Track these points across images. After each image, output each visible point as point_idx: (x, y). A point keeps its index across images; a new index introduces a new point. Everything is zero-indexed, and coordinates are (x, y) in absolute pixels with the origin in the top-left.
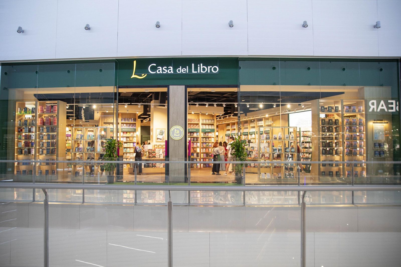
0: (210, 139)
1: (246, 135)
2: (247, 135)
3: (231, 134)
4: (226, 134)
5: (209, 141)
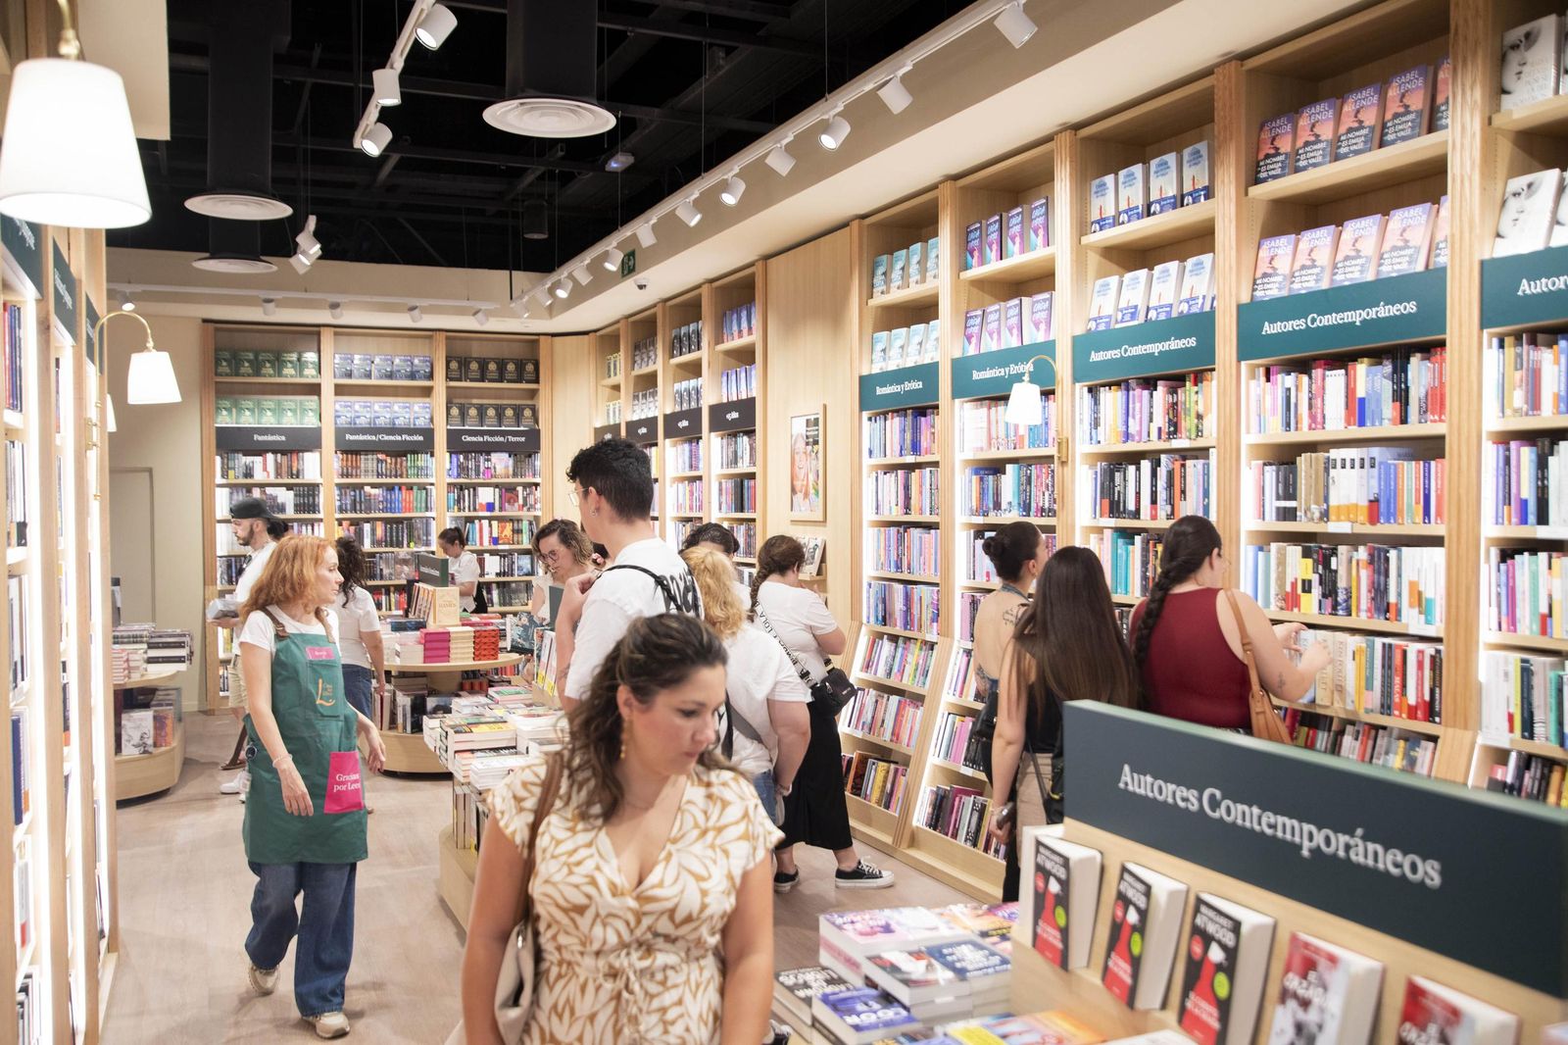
1: (1341, 360)
2: (1401, 351)
3: (961, 367)
4: (866, 384)
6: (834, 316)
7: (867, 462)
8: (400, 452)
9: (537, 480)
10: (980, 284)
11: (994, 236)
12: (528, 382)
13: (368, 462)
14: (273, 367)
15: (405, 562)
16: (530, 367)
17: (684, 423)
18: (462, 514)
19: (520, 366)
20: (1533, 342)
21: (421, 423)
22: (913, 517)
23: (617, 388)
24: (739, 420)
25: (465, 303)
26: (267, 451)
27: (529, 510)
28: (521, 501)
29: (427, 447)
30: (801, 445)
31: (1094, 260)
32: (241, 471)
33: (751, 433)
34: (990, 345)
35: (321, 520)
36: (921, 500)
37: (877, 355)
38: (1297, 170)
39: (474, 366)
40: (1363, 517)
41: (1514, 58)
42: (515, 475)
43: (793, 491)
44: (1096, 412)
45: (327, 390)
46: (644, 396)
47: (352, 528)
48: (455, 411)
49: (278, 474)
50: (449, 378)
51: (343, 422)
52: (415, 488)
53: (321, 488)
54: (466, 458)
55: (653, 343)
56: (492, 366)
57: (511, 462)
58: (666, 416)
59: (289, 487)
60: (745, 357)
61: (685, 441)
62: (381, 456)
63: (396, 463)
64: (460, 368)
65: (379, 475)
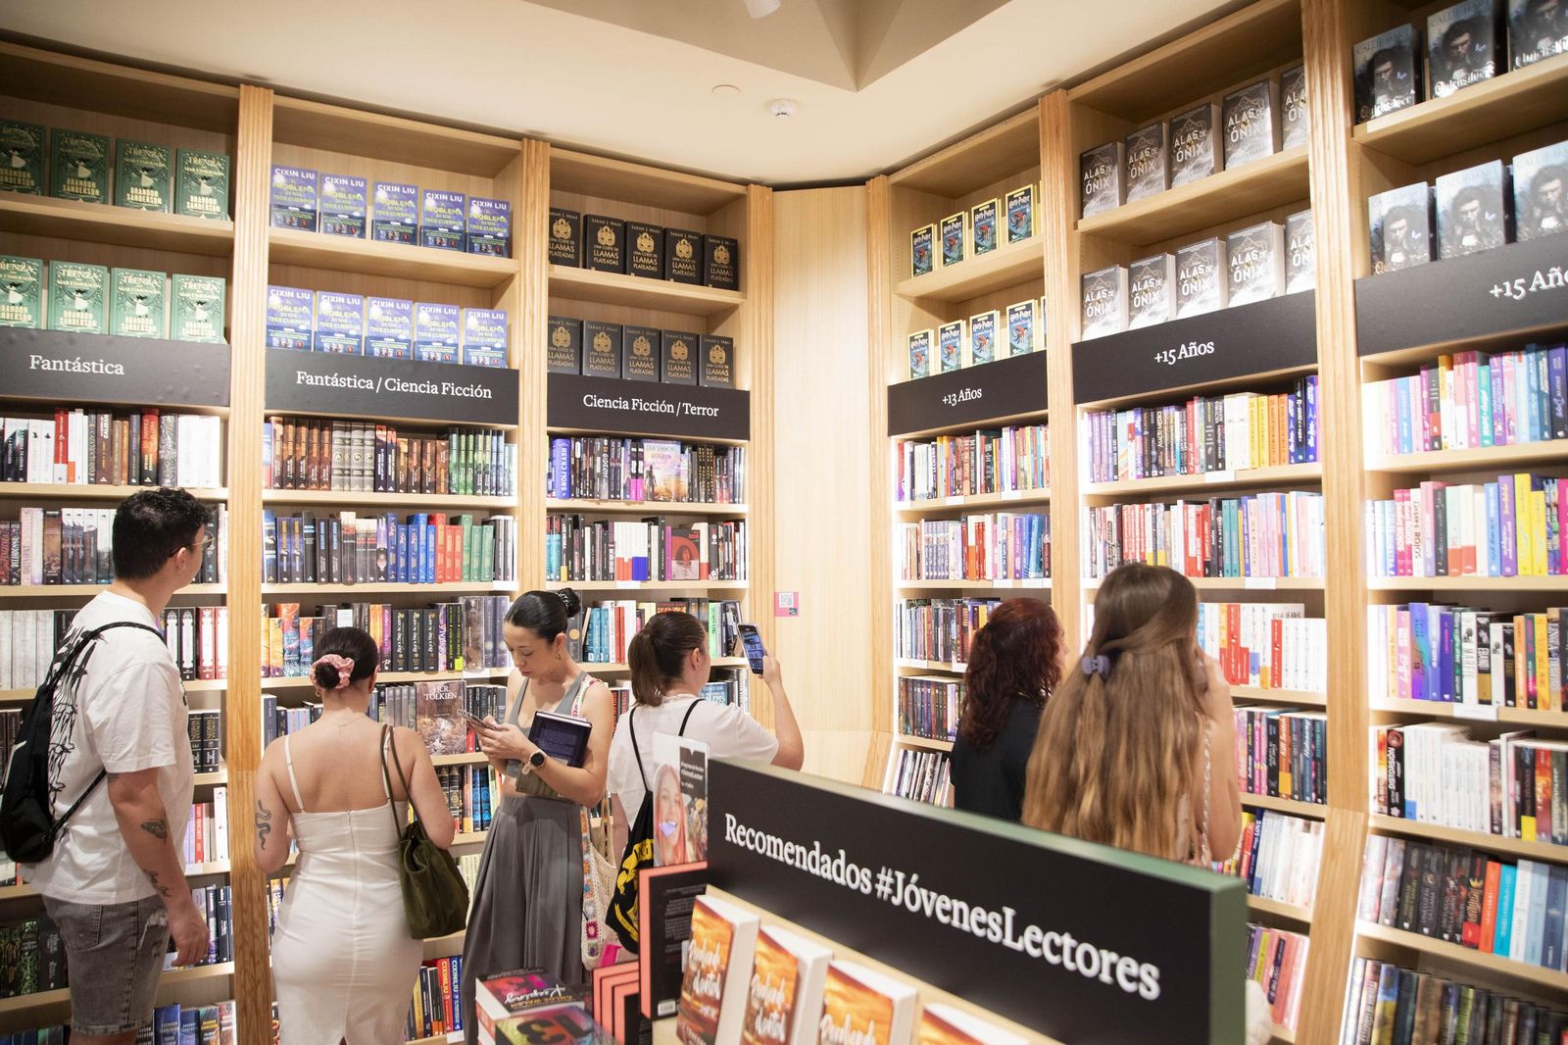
8: (430, 426)
9: (739, 508)
12: (718, 285)
13: (351, 450)
14: (98, 176)
15: (441, 708)
16: (721, 255)
19: (703, 247)
21: (484, 358)
26: (71, 407)
27: (720, 577)
28: (704, 558)
29: (500, 416)
35: (222, 600)
42: (692, 496)
45: (250, 260)
47: (306, 622)
49: (100, 470)
50: (552, 256)
51: (286, 339)
52: (467, 519)
53: (224, 513)
54: (589, 450)
57: (684, 462)
62: (385, 435)
63: (422, 455)
64: (574, 236)
65: (377, 483)
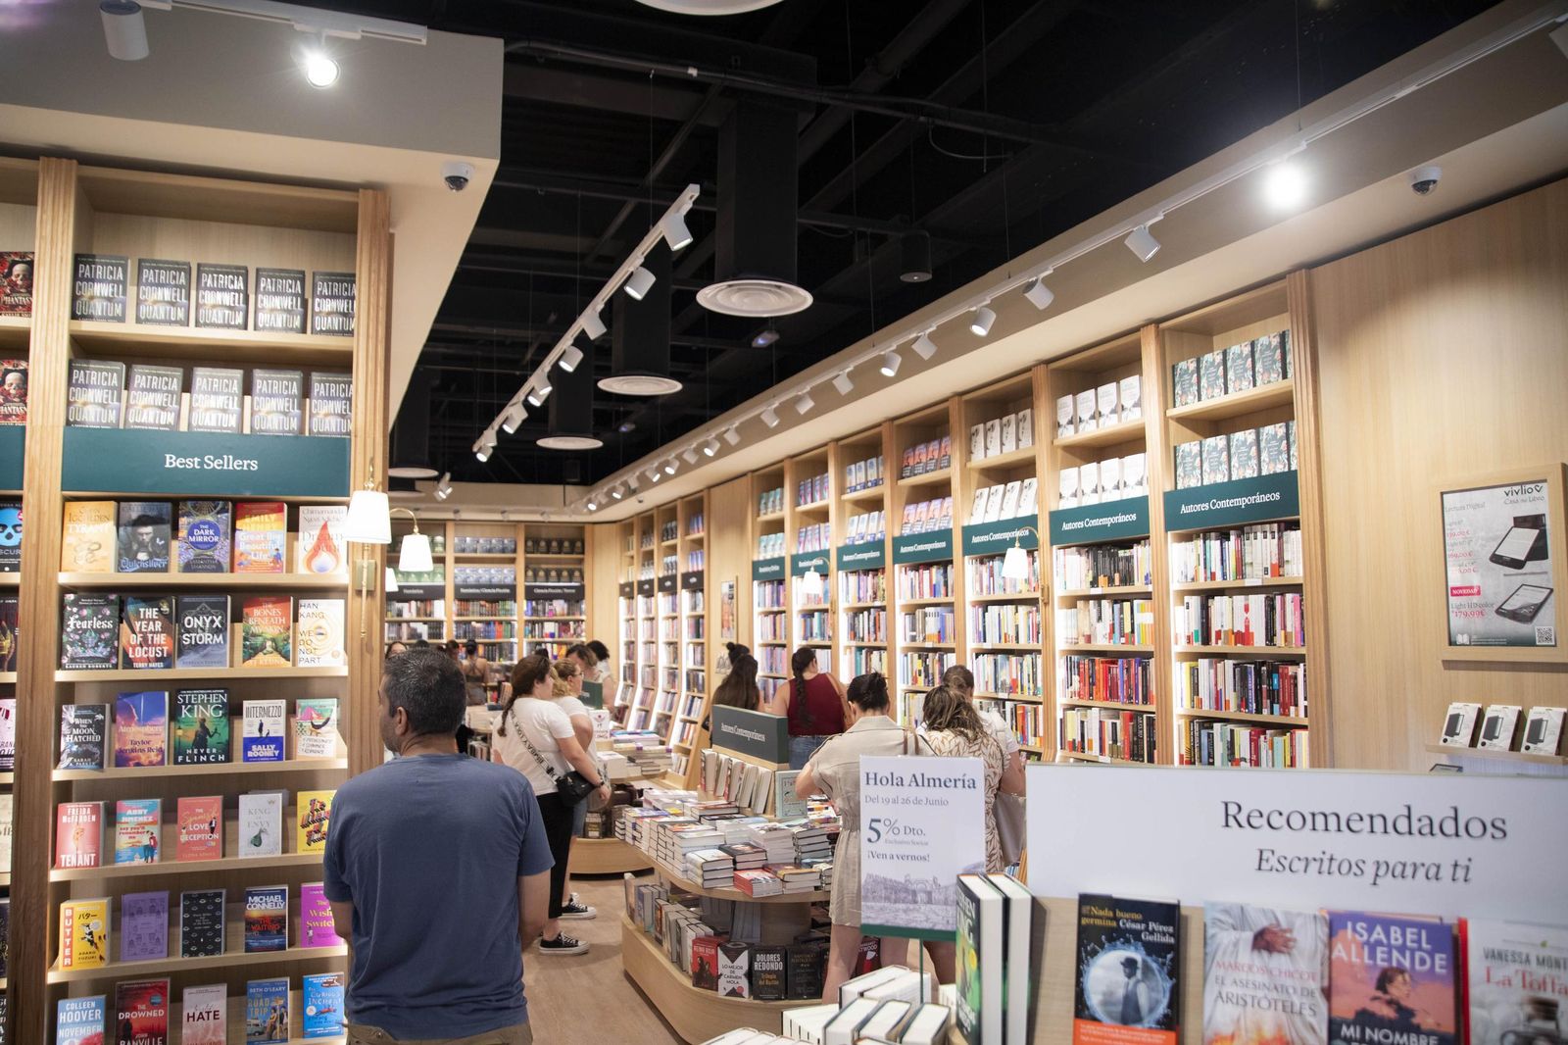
0: (264, 620)
1: (928, 566)
2: (945, 563)
3: (795, 559)
4: (756, 565)
5: (252, 651)
6: (741, 527)
7: (757, 610)
8: (494, 600)
9: (583, 617)
10: (807, 513)
11: (810, 489)
12: (578, 553)
13: (474, 606)
15: (497, 671)
16: (579, 544)
17: (668, 584)
18: (533, 640)
19: (572, 543)
20: (982, 563)
21: (509, 580)
22: (778, 642)
23: (632, 557)
24: (696, 583)
25: (536, 508)
26: (412, 600)
27: (577, 637)
28: (572, 631)
29: (512, 597)
30: (726, 599)
31: (849, 507)
32: (395, 612)
33: (702, 591)
34: (809, 548)
36: (781, 632)
37: (762, 549)
38: (915, 475)
39: (543, 544)
40: (936, 640)
41: (974, 438)
42: (568, 614)
43: (723, 627)
44: (848, 586)
45: (450, 560)
46: (648, 565)
48: (530, 573)
49: (418, 614)
50: (527, 552)
51: (459, 581)
52: (504, 623)
53: (445, 624)
54: (537, 604)
55: (653, 532)
56: (554, 544)
57: (566, 606)
58: (659, 579)
59: (425, 623)
60: (699, 543)
61: (669, 595)
62: (483, 603)
63: (492, 607)
64: (533, 545)
65: (481, 614)
